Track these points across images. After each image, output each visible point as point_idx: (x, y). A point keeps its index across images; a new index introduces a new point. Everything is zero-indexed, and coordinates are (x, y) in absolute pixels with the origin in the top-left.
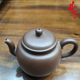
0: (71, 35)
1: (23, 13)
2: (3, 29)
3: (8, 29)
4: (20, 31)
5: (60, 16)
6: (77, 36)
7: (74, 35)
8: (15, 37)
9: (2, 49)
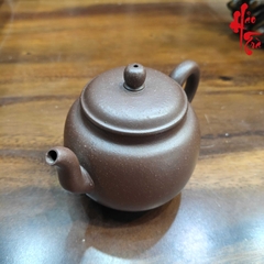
0: (211, 82)
1: (54, 30)
2: (6, 82)
3: (22, 81)
4: (63, 83)
5: (167, 32)
6: (227, 83)
7: (220, 82)
8: (53, 102)
9: (23, 140)
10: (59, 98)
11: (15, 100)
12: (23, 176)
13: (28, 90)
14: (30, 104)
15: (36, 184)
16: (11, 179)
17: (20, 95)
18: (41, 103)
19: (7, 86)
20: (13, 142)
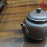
3: (11, 18)
9: (12, 28)
10: (18, 21)
11: (10, 21)
12: (12, 35)
13: (12, 19)
14: (13, 22)
15: (15, 37)
16: (10, 36)
17: (11, 20)
18: (15, 22)
19: (8, 19)
20: (10, 29)
